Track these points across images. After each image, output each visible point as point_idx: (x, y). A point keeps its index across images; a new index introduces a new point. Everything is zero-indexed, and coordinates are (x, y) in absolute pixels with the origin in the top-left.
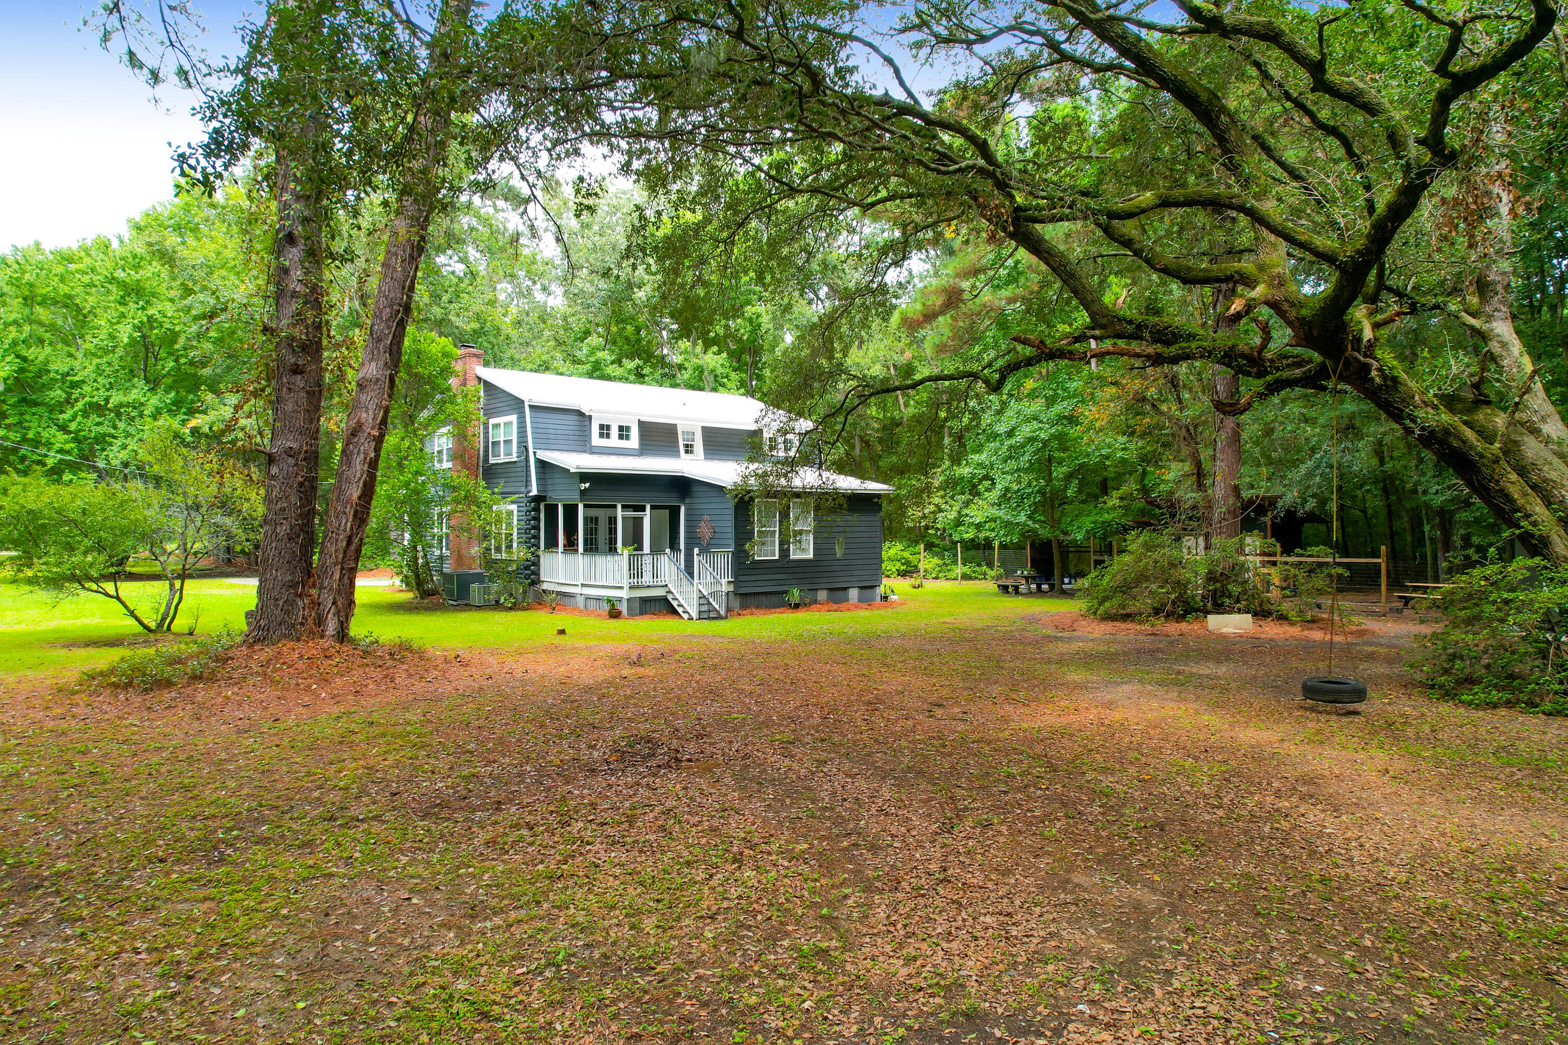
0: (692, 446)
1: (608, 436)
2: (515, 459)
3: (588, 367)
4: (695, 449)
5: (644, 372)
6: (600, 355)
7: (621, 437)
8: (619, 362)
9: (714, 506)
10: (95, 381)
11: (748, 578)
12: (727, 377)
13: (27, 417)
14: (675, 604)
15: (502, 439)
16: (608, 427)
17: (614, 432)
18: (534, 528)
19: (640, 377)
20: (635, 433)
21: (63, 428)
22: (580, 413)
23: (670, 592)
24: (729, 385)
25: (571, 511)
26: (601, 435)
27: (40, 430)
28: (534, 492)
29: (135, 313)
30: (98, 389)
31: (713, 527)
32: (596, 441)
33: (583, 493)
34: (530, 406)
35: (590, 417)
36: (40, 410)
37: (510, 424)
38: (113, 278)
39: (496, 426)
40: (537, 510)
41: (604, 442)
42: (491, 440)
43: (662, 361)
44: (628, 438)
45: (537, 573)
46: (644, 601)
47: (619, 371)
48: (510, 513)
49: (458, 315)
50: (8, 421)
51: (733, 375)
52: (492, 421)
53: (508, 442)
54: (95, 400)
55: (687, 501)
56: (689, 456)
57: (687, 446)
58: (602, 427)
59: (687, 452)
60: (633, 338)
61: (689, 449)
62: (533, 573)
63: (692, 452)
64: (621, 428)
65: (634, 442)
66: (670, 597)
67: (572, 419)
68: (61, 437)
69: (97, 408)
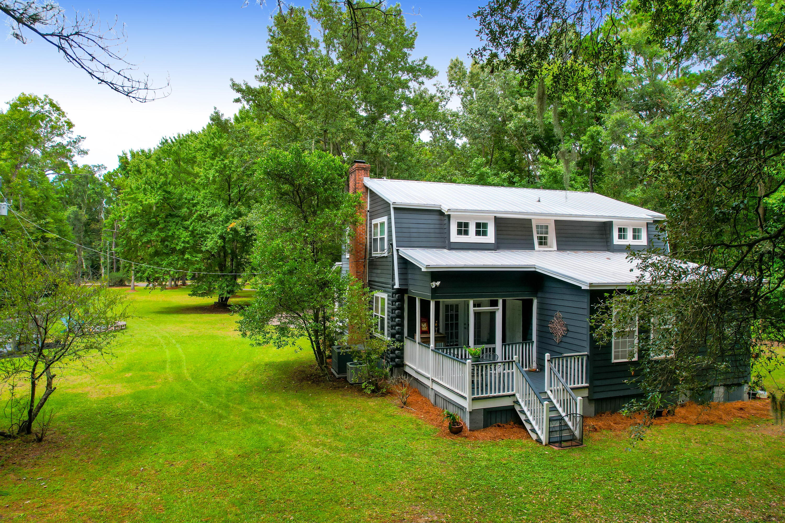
0: (545, 238)
1: (466, 233)
2: (386, 255)
3: (475, 178)
4: (549, 241)
5: (514, 180)
6: (484, 169)
7: (478, 233)
8: (496, 175)
9: (566, 303)
10: (203, 203)
11: (604, 382)
12: (574, 180)
13: (170, 224)
14: (523, 418)
15: (379, 237)
16: (466, 225)
17: (472, 229)
18: (398, 317)
19: (511, 183)
20: (491, 230)
21: (186, 229)
22: (440, 213)
23: (517, 402)
24: (576, 185)
25: (425, 305)
26: (459, 233)
27: (175, 230)
28: (397, 286)
29: (218, 163)
30: (204, 207)
31: (566, 325)
32: (455, 237)
33: (434, 291)
34: (395, 208)
35: (449, 216)
36: (176, 220)
37: (382, 224)
38: (209, 145)
39: (376, 225)
40: (401, 300)
41: (463, 239)
42: (373, 237)
43: (529, 174)
44: (485, 234)
45: (401, 357)
46: (489, 412)
47: (497, 180)
48: (382, 299)
49: (384, 148)
50: (159, 227)
51: (579, 179)
52: (374, 222)
53: (382, 239)
54: (202, 213)
55: (539, 294)
56: (543, 248)
57: (540, 238)
58: (460, 225)
59: (540, 244)
60: (508, 160)
61: (543, 242)
62: (398, 357)
63: (545, 244)
64: (478, 225)
65: (490, 238)
66: (517, 408)
67: (434, 218)
68: (185, 234)
69: (201, 218)
